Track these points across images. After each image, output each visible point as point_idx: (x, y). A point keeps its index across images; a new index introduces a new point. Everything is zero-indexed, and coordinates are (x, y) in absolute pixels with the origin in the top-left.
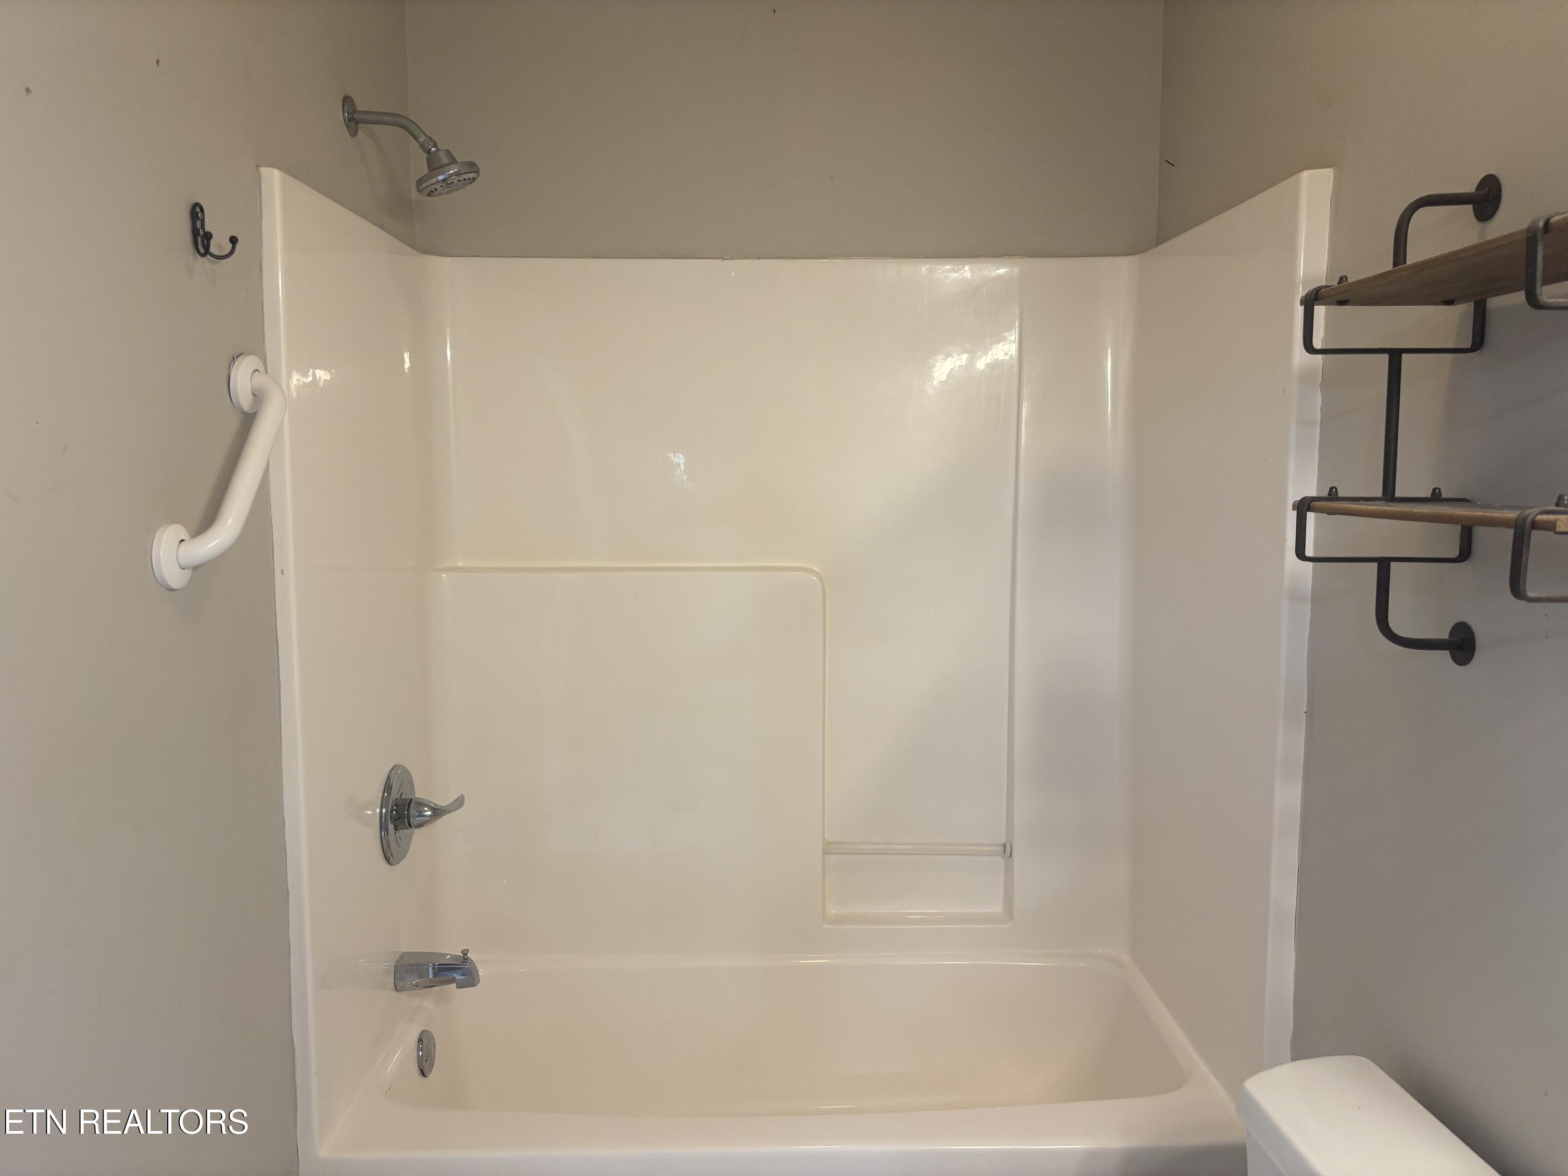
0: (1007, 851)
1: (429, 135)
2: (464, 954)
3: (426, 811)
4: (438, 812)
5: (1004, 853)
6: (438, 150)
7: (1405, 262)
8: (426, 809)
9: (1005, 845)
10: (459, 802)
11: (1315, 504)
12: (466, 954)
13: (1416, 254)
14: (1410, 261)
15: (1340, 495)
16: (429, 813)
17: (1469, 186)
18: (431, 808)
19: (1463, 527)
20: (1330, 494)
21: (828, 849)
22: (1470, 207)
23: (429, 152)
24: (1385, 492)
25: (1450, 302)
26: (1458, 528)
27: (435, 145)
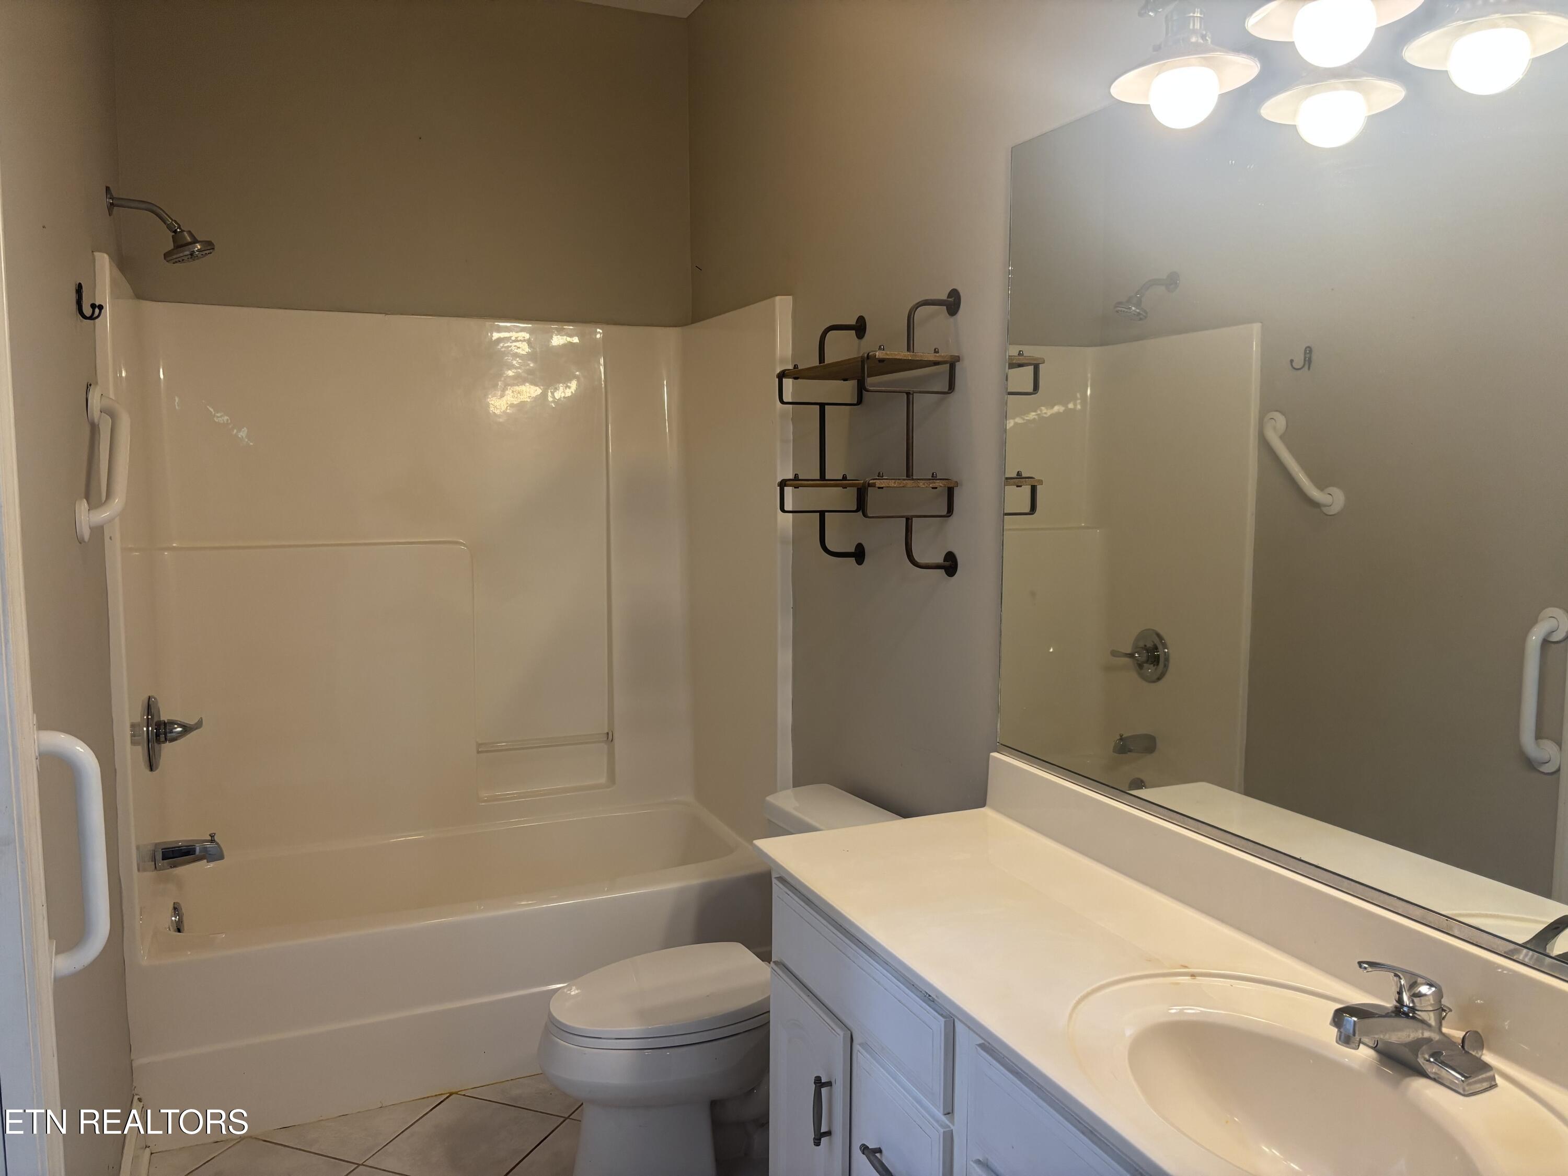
0: (609, 738)
1: (174, 219)
2: (212, 837)
3: (176, 728)
4: (187, 729)
5: (608, 738)
6: (182, 231)
7: (824, 362)
8: (176, 726)
9: (608, 734)
10: (199, 725)
11: (788, 482)
12: (214, 836)
13: (828, 360)
14: (826, 362)
15: (800, 478)
16: (179, 729)
17: (852, 321)
18: (180, 725)
19: (858, 489)
20: (795, 477)
21: (481, 749)
22: (853, 332)
23: (175, 232)
24: (820, 477)
25: (845, 380)
26: (855, 489)
27: (179, 227)
